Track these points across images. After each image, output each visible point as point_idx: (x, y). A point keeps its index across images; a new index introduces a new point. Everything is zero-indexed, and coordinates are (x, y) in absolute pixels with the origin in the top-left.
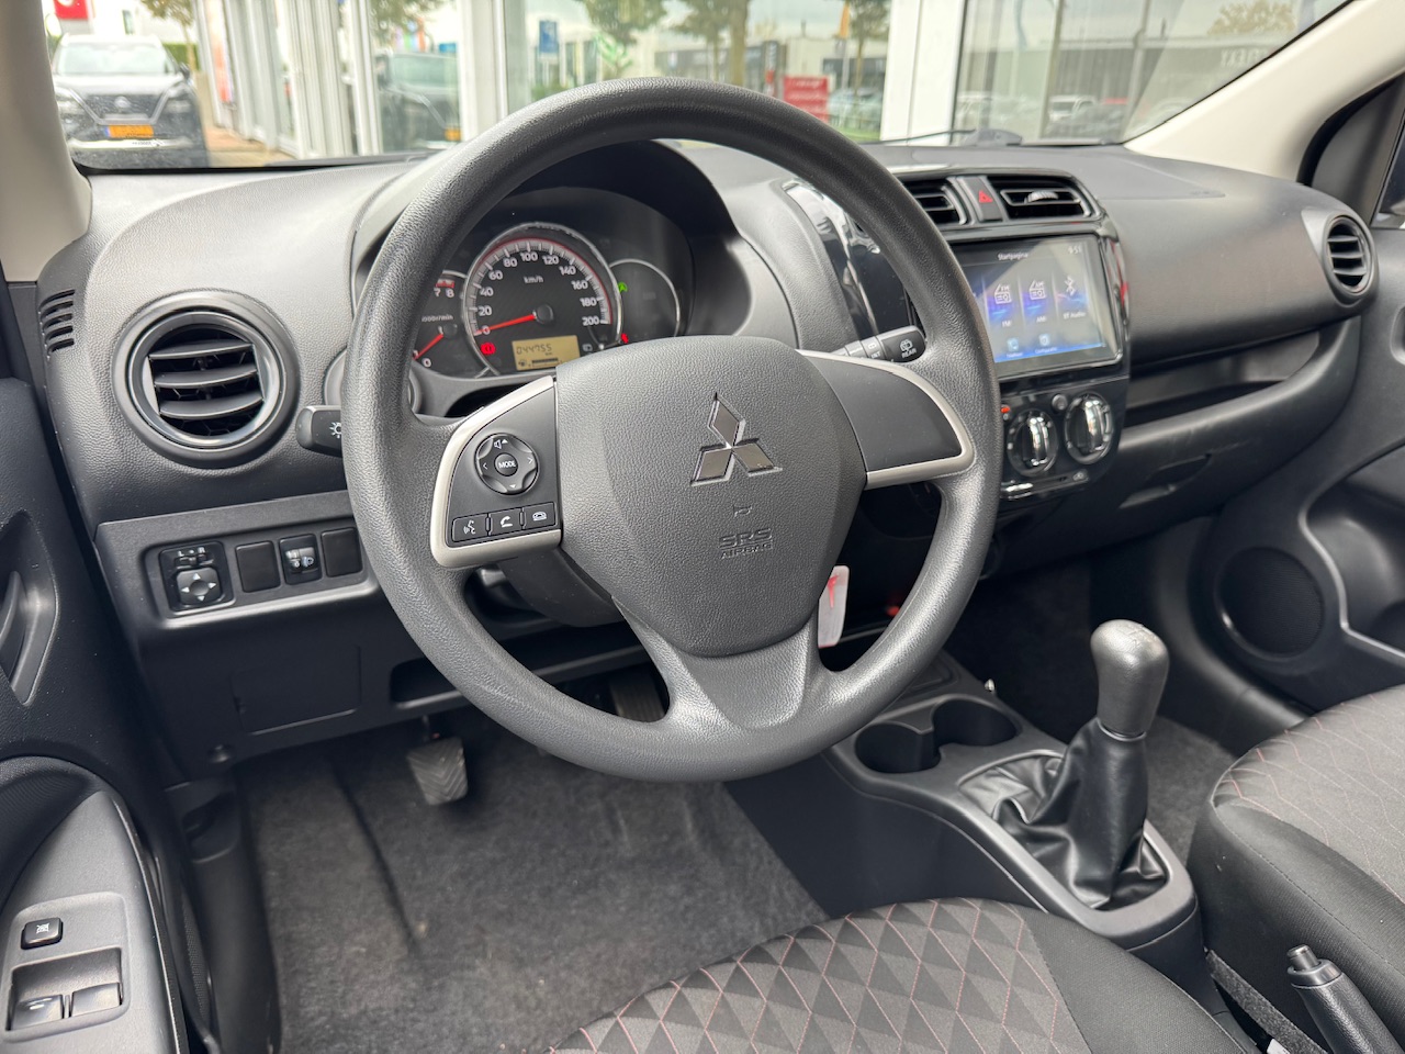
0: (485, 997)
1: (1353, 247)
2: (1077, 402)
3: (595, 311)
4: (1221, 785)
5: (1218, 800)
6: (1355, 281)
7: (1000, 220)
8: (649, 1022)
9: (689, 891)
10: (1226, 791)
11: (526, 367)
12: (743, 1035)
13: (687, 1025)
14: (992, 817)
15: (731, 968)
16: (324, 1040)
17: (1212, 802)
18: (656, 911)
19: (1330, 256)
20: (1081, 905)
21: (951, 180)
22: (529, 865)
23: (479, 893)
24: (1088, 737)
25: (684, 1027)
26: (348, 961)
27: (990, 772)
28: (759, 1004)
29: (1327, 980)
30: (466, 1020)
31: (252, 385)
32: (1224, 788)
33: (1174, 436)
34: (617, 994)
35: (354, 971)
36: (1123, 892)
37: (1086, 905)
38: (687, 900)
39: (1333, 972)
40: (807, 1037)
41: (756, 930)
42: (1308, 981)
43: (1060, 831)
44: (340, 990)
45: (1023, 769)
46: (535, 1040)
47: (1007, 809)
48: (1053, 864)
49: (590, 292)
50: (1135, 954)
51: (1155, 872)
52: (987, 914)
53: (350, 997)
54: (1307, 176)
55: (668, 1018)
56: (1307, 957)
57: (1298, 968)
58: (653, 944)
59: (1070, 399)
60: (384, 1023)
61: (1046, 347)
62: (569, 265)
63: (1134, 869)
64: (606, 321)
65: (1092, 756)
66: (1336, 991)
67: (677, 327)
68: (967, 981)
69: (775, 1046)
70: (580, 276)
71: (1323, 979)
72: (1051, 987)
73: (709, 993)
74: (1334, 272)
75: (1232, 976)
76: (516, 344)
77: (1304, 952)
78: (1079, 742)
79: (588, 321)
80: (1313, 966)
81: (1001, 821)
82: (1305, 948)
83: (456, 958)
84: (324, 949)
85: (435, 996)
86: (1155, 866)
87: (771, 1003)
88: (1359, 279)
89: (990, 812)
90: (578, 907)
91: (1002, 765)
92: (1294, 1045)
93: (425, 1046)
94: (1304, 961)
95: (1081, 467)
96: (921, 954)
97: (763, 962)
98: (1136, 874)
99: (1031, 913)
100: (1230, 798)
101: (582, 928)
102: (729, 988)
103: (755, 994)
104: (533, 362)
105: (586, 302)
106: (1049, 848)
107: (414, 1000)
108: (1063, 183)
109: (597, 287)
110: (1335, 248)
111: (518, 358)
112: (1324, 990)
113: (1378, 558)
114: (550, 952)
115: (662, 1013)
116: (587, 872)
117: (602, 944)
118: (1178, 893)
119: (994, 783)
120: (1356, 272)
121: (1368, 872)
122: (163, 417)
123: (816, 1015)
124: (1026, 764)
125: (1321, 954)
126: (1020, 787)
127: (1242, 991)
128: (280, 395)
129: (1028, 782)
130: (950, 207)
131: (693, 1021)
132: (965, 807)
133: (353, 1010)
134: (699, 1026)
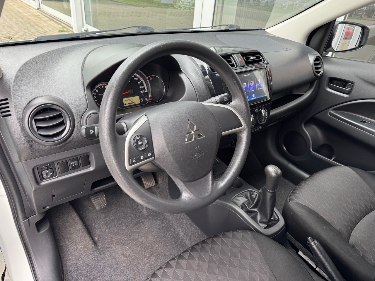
0: (115, 255)
1: (319, 64)
2: (260, 110)
3: (143, 89)
4: (290, 196)
5: (290, 200)
6: (319, 72)
7: (244, 66)
8: (172, 269)
9: (163, 222)
10: (291, 198)
11: (126, 105)
12: (194, 270)
13: (181, 269)
14: (240, 207)
15: (188, 253)
16: (75, 271)
17: (288, 200)
18: (155, 228)
19: (314, 66)
20: (261, 227)
21: (233, 55)
22: (122, 220)
23: (110, 228)
24: (263, 190)
25: (180, 270)
26: (79, 250)
27: (238, 195)
28: (196, 262)
29: (315, 244)
30: (111, 261)
31: (63, 123)
32: (291, 197)
33: (279, 112)
34: (148, 251)
35: (81, 252)
36: (270, 223)
37: (262, 227)
38: (163, 225)
39: (316, 242)
40: (208, 269)
41: (180, 231)
42: (311, 245)
43: (256, 210)
44: (78, 258)
45: (245, 194)
46: (130, 264)
47: (244, 205)
48: (254, 218)
49: (142, 84)
50: (272, 238)
51: (277, 219)
52: (243, 234)
53: (80, 259)
54: (308, 44)
55: (176, 268)
56: (311, 239)
57: (309, 242)
58: (155, 237)
59: (259, 110)
60: (90, 265)
61: (254, 97)
62: (136, 77)
63: (272, 218)
64: (146, 91)
65: (264, 194)
66: (317, 247)
67: (164, 93)
68: (241, 251)
69: (201, 272)
70: (139, 80)
71: (314, 244)
72: (258, 250)
73: (184, 260)
74: (315, 70)
75: (292, 238)
76: (124, 99)
77: (310, 238)
78: (260, 191)
79: (142, 92)
80: (312, 241)
81: (242, 208)
82: (311, 237)
83: (106, 245)
84: (72, 248)
85: (102, 256)
86: (277, 217)
87: (199, 261)
88: (320, 72)
89: (239, 205)
90: (135, 229)
91: (241, 194)
92: (305, 252)
93: (102, 269)
94: (310, 241)
95: (260, 125)
96: (230, 245)
97: (196, 251)
98: (273, 219)
99: (253, 232)
100: (292, 199)
101: (137, 235)
102: (188, 259)
103: (195, 260)
104: (128, 104)
105: (141, 87)
106: (253, 214)
107: (97, 258)
108: (257, 54)
109: (144, 83)
110: (315, 64)
111: (124, 103)
112: (314, 247)
113: (319, 133)
114: (130, 241)
115: (174, 266)
116: (136, 220)
117: (143, 238)
118: (282, 222)
119: (240, 198)
120: (319, 70)
121: (321, 216)
122: (39, 134)
123: (209, 263)
124: (246, 193)
125: (314, 238)
126: (246, 200)
127: (294, 241)
128: (70, 125)
129: (247, 198)
130: (233, 63)
131: (182, 268)
132: (234, 206)
133: (82, 262)
134: (184, 269)
